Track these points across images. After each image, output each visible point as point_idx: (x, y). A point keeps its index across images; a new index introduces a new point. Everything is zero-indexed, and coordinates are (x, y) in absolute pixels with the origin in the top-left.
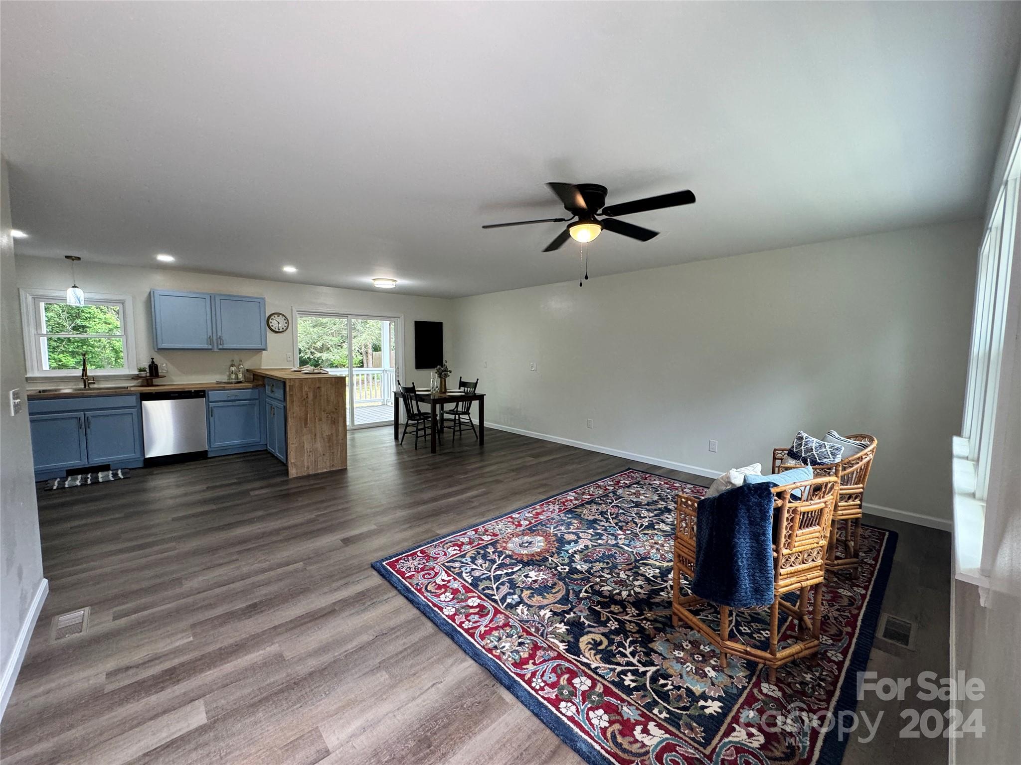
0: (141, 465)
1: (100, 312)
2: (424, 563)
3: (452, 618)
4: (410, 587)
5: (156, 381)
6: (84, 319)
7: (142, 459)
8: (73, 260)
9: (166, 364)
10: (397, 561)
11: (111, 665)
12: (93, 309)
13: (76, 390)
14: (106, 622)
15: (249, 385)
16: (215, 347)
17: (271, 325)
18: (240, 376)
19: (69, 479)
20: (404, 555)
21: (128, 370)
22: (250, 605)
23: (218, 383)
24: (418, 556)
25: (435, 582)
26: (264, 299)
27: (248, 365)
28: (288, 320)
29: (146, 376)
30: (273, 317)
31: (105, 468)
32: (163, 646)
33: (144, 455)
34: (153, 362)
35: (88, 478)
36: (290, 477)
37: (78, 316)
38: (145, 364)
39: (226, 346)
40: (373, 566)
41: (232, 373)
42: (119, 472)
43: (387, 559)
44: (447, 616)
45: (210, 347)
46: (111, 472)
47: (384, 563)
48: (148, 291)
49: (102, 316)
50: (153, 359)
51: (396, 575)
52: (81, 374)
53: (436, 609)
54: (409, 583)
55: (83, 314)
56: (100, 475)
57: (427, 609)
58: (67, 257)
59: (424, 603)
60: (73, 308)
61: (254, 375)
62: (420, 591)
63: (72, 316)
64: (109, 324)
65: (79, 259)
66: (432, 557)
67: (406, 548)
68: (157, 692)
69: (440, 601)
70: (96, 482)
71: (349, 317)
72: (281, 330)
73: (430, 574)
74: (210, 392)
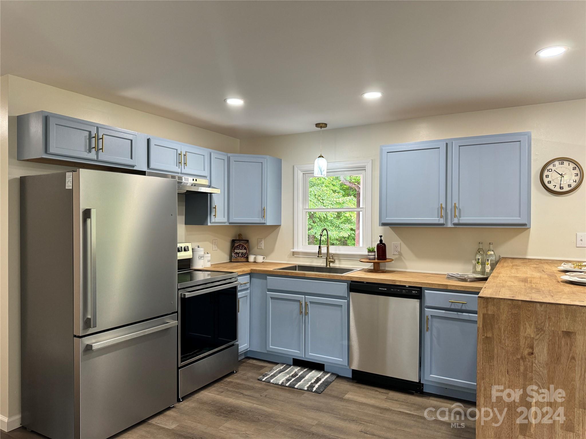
8: (322, 127)
9: (400, 244)
16: (448, 222)
17: (546, 181)
19: (288, 369)
26: (528, 134)
29: (374, 258)
30: (551, 167)
33: (350, 366)
34: (381, 241)
35: (296, 377)
39: (464, 219)
42: (324, 379)
46: (319, 375)
56: (308, 375)
58: (317, 125)
65: (326, 125)
74: (426, 291)
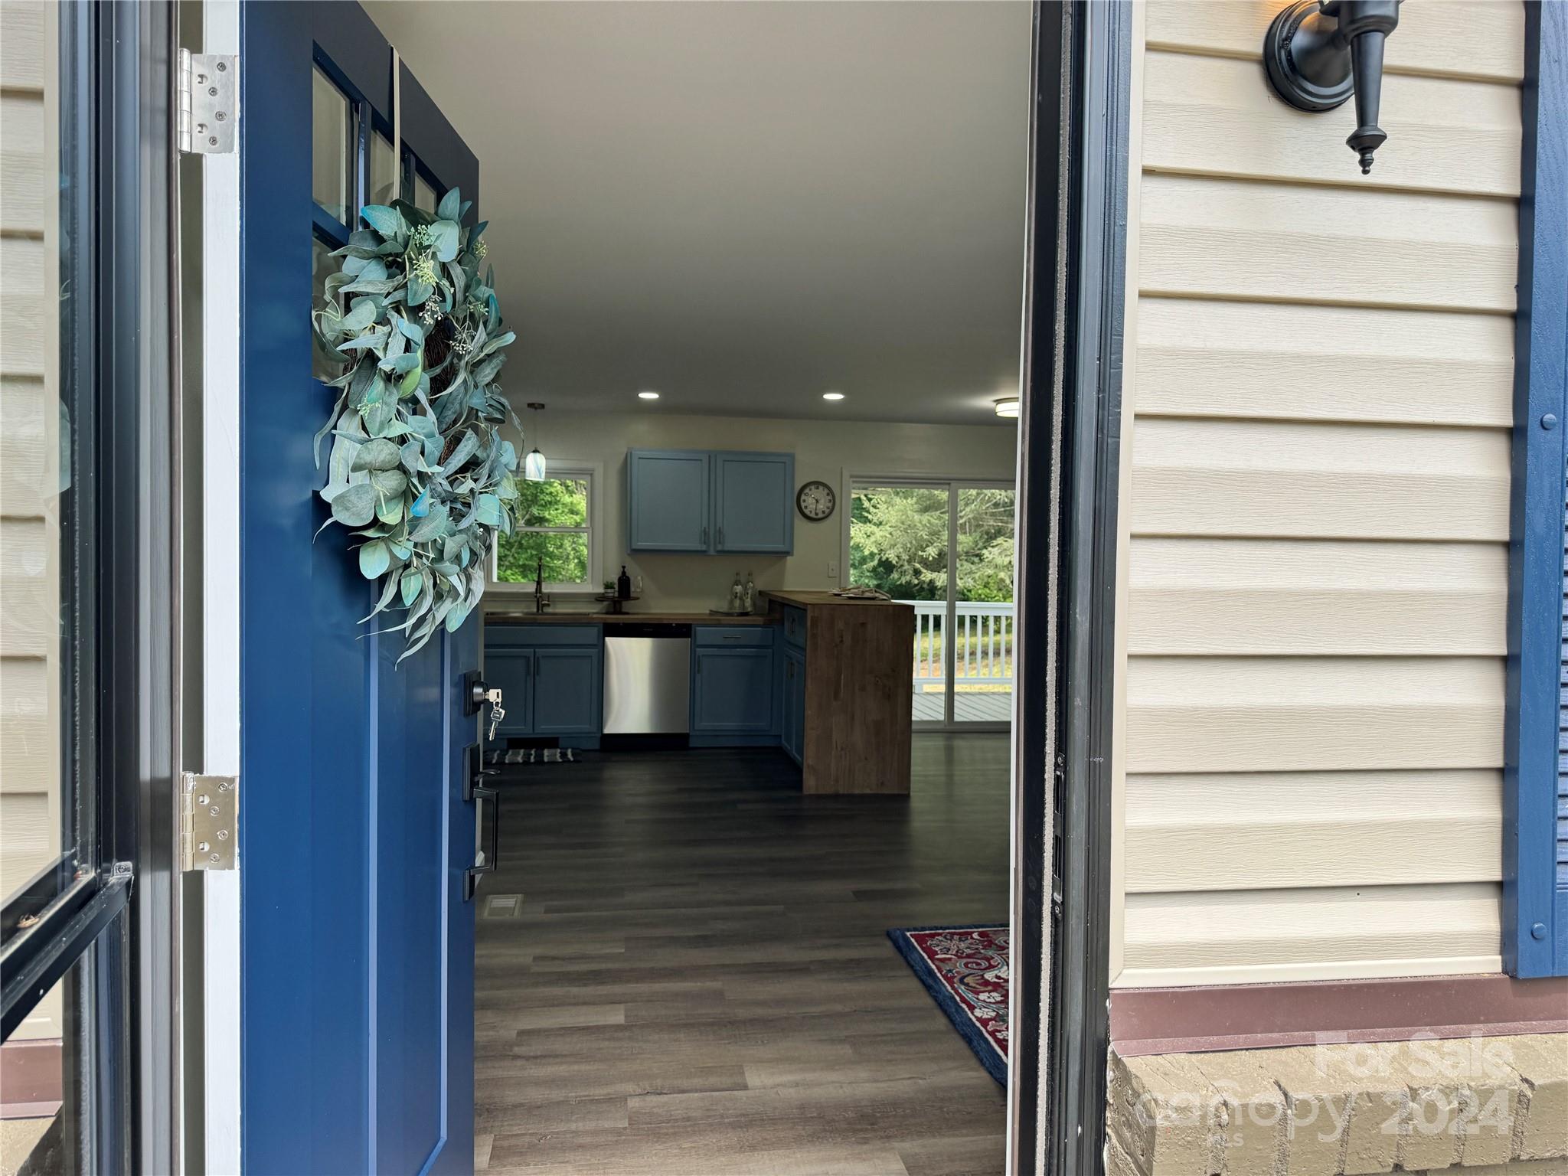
0: (597, 746)
1: (565, 492)
2: (977, 949)
3: (985, 1022)
4: (936, 971)
5: (627, 606)
6: (542, 505)
7: (599, 735)
8: (536, 408)
9: (642, 577)
10: (932, 936)
11: (539, 951)
12: (557, 487)
13: (527, 614)
14: (538, 912)
15: (760, 620)
16: (712, 548)
17: (803, 505)
18: (748, 602)
19: (510, 752)
20: (947, 931)
21: (591, 586)
22: (700, 936)
23: (713, 613)
24: (972, 938)
25: (982, 976)
26: (792, 456)
27: (761, 583)
28: (834, 496)
29: (614, 597)
30: (807, 491)
31: (552, 742)
32: (591, 949)
33: (602, 730)
34: (624, 573)
35: (531, 754)
36: (806, 792)
37: (534, 500)
38: (614, 578)
39: (729, 545)
40: (889, 935)
41: (736, 597)
42: (569, 752)
43: (915, 929)
44: (976, 1017)
45: (704, 548)
46: (559, 751)
47: (908, 934)
48: (625, 450)
49: (567, 499)
50: (624, 567)
51: (922, 952)
52: (534, 590)
53: (964, 1006)
54: (936, 966)
55: (542, 497)
56: (546, 752)
57: (948, 1001)
58: (530, 405)
59: (947, 994)
60: (529, 485)
61: (771, 602)
62: (950, 981)
63: (527, 500)
64: (577, 514)
65: (542, 406)
66: (996, 944)
67: (956, 925)
68: (579, 986)
69: (977, 999)
70: (540, 761)
71: (954, 484)
72: (821, 515)
73: (978, 964)
74: (698, 628)
